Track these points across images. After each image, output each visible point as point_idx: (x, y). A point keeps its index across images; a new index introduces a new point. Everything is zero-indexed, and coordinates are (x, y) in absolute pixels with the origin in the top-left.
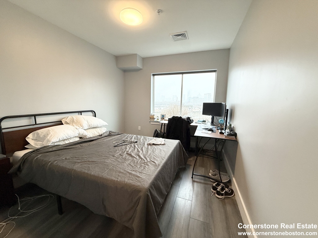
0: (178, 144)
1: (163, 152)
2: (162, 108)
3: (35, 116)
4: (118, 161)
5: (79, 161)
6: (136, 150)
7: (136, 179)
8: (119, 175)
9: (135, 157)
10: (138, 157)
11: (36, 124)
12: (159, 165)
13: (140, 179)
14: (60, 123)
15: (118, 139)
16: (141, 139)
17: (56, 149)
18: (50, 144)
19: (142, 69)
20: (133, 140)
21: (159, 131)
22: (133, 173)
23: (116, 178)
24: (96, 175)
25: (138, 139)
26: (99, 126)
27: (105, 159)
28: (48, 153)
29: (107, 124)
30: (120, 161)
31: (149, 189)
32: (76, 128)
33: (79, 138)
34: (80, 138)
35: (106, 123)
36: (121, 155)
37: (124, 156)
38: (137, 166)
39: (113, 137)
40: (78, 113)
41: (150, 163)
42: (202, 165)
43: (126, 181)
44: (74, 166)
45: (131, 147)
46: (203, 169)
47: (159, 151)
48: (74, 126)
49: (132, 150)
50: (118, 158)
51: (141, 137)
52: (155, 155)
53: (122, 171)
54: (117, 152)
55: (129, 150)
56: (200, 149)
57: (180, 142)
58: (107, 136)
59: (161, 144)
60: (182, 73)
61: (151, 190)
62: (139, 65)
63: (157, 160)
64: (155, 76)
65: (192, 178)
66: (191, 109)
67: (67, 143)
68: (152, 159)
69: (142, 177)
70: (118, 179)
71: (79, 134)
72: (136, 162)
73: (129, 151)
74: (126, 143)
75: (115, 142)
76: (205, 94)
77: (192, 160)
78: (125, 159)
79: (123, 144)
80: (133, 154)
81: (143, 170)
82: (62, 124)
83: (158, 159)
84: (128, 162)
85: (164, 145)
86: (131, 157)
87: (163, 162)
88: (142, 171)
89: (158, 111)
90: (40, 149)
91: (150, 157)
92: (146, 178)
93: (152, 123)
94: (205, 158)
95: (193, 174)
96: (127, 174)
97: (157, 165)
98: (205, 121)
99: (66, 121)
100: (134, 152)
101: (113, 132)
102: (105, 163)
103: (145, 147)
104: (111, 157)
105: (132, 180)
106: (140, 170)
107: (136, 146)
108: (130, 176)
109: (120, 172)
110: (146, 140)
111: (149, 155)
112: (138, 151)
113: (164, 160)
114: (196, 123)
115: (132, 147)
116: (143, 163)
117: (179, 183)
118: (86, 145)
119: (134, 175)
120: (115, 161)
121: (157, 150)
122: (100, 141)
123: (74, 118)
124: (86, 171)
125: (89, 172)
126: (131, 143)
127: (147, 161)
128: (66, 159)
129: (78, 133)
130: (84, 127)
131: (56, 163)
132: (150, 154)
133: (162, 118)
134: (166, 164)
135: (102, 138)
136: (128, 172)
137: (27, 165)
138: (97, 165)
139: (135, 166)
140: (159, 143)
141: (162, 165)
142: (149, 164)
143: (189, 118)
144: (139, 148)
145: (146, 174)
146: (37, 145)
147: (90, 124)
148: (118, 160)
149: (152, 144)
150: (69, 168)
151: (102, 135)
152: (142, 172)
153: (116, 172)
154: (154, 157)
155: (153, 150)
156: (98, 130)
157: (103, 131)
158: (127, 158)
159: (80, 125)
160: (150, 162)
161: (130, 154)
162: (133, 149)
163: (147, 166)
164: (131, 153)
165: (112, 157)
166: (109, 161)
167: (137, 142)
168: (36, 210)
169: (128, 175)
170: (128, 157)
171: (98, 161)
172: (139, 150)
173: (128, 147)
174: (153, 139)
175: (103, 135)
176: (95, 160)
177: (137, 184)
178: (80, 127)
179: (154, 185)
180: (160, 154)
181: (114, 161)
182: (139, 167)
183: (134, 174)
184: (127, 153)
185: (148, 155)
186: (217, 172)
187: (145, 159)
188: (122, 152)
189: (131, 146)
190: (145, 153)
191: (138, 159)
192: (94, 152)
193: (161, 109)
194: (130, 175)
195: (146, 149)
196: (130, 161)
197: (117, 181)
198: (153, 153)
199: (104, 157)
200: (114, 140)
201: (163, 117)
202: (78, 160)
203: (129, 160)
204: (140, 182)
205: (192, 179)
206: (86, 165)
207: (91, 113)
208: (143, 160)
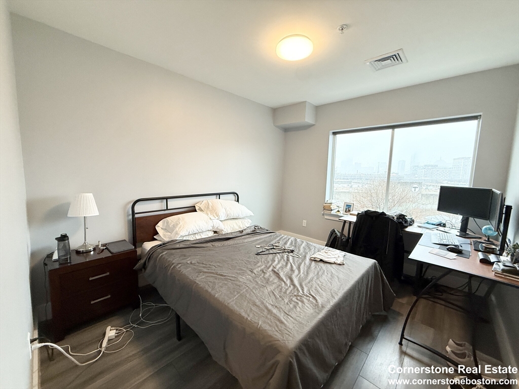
0: (371, 268)
1: (337, 280)
2: (355, 186)
3: (167, 198)
4: (256, 281)
5: (205, 270)
6: (289, 265)
7: (277, 326)
8: (251, 309)
9: (284, 281)
10: (288, 282)
11: (167, 209)
12: (323, 307)
13: (283, 326)
14: (193, 209)
15: (264, 241)
16: (302, 247)
17: (184, 246)
18: (178, 238)
19: (314, 125)
20: (288, 246)
21: (339, 234)
22: (275, 311)
23: (246, 312)
24: (221, 299)
25: (296, 246)
26: (241, 216)
27: (239, 274)
28: (174, 251)
29: (252, 214)
30: (259, 282)
31: (295, 352)
32: (210, 218)
33: (213, 233)
34: (215, 232)
35: (250, 213)
36: (263, 272)
37: (268, 274)
38: (283, 300)
39: (258, 237)
40: (215, 196)
41: (308, 298)
42: (430, 322)
43: (260, 324)
44: (197, 276)
45: (281, 260)
46: (431, 332)
47: (330, 277)
48: (208, 214)
49: (283, 265)
50: (257, 276)
51: (303, 242)
52: (319, 282)
53: (258, 303)
54: (259, 265)
55: (277, 265)
56: (427, 281)
57: (377, 264)
58: (249, 234)
59: (335, 263)
60: (393, 127)
61: (299, 354)
62: (308, 119)
63: (321, 296)
64: (338, 136)
65: (401, 344)
66: (417, 189)
67: (198, 238)
68: (312, 290)
69: (288, 324)
70: (249, 316)
71: (213, 227)
72: (284, 290)
73: (277, 267)
74: (275, 251)
75: (259, 246)
76: (454, 159)
77: (404, 303)
78: (267, 281)
79: (271, 251)
80: (282, 275)
81: (292, 309)
82: (196, 211)
83: (324, 294)
84: (270, 288)
85: (341, 267)
86: (277, 279)
87: (333, 302)
88: (289, 312)
89: (346, 191)
90: (167, 243)
91: (309, 285)
92: (294, 327)
93: (326, 217)
94: (439, 305)
95: (402, 337)
96: (264, 311)
97: (320, 305)
98: (444, 225)
99: (200, 207)
100: (285, 269)
101: (261, 228)
102: (237, 281)
103: (305, 263)
104: (247, 273)
105: (270, 326)
106: (287, 309)
107: (291, 258)
108: (269, 316)
109: (255, 304)
110: (310, 250)
111: (309, 283)
112: (292, 270)
113: (334, 298)
114: (419, 227)
115: (284, 260)
116: (295, 296)
117: (369, 347)
118: (220, 245)
119: (276, 317)
120: (252, 280)
121: (326, 274)
122: (238, 242)
123: (210, 203)
124: (210, 290)
125: (213, 292)
126: (284, 251)
127: (303, 292)
128: (191, 263)
129: (212, 225)
130: (220, 217)
131: (179, 268)
132: (311, 280)
133: (346, 209)
134: (338, 307)
135: (243, 237)
136: (267, 308)
137: (152, 262)
138: (226, 282)
139: (280, 299)
140: (332, 260)
141: (328, 307)
142: (305, 300)
143: (402, 217)
144: (294, 263)
145: (296, 320)
146: (165, 237)
147: (228, 213)
148: (257, 279)
149: (319, 260)
150: (191, 278)
151: (242, 231)
152: (290, 314)
153: (248, 302)
154: (318, 287)
155: (318, 273)
156: (239, 222)
157: (245, 224)
158: (271, 280)
159: (216, 214)
160: (307, 296)
161: (277, 273)
162: (285, 264)
163: (300, 303)
164: (280, 271)
165: (250, 273)
166: (242, 279)
167: (293, 251)
168: (154, 323)
169: (266, 312)
170: (273, 278)
171: (229, 276)
172: (295, 268)
173: (278, 258)
174: (323, 249)
175: (244, 232)
176: (225, 273)
177: (276, 335)
178: (216, 216)
179: (308, 345)
180: (331, 283)
181: (250, 281)
182: (286, 302)
183: (274, 314)
184: (273, 270)
185: (307, 281)
186: (468, 349)
187: (300, 289)
188: (266, 266)
189: (282, 257)
190: (302, 275)
191: (289, 285)
192: (227, 259)
193: (351, 187)
194: (268, 314)
195: (306, 269)
196: (274, 286)
197: (247, 319)
198: (317, 279)
199: (239, 269)
200: (259, 242)
201: (348, 209)
202: (204, 267)
203: (274, 283)
204: (282, 334)
205: (401, 348)
206: (211, 279)
207: (232, 196)
208: (296, 289)
